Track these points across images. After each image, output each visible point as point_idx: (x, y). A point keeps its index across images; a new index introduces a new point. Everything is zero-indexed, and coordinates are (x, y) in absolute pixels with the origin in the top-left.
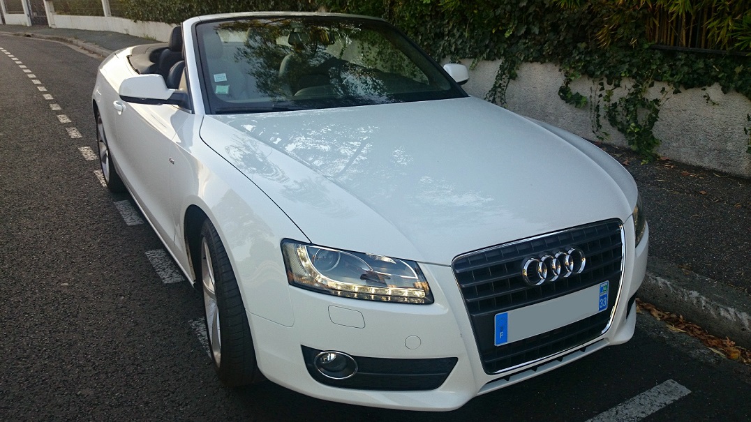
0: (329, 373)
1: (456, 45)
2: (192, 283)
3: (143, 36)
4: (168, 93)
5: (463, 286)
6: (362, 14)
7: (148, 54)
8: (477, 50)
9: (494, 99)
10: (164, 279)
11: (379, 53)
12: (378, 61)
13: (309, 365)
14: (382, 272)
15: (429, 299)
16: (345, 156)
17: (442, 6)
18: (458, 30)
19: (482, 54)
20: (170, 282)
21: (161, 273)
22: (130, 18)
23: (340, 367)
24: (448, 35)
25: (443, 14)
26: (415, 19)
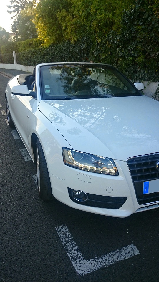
0: (77, 199)
1: (142, 76)
2: (33, 161)
3: (27, 71)
4: (29, 92)
5: (131, 170)
6: (106, 63)
7: (25, 77)
8: (150, 78)
9: (156, 97)
10: (25, 159)
11: (112, 78)
12: (111, 82)
13: (70, 195)
14: (100, 162)
15: (117, 174)
16: (95, 118)
17: (137, 61)
18: (143, 70)
19: (152, 80)
20: (27, 160)
21: (24, 157)
22: (23, 65)
23: (82, 197)
24: (139, 72)
25: (137, 64)
26: (126, 66)
